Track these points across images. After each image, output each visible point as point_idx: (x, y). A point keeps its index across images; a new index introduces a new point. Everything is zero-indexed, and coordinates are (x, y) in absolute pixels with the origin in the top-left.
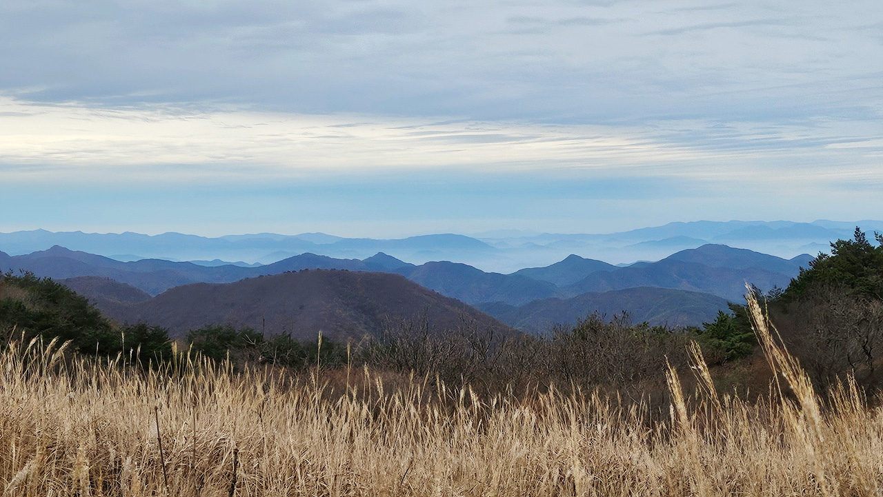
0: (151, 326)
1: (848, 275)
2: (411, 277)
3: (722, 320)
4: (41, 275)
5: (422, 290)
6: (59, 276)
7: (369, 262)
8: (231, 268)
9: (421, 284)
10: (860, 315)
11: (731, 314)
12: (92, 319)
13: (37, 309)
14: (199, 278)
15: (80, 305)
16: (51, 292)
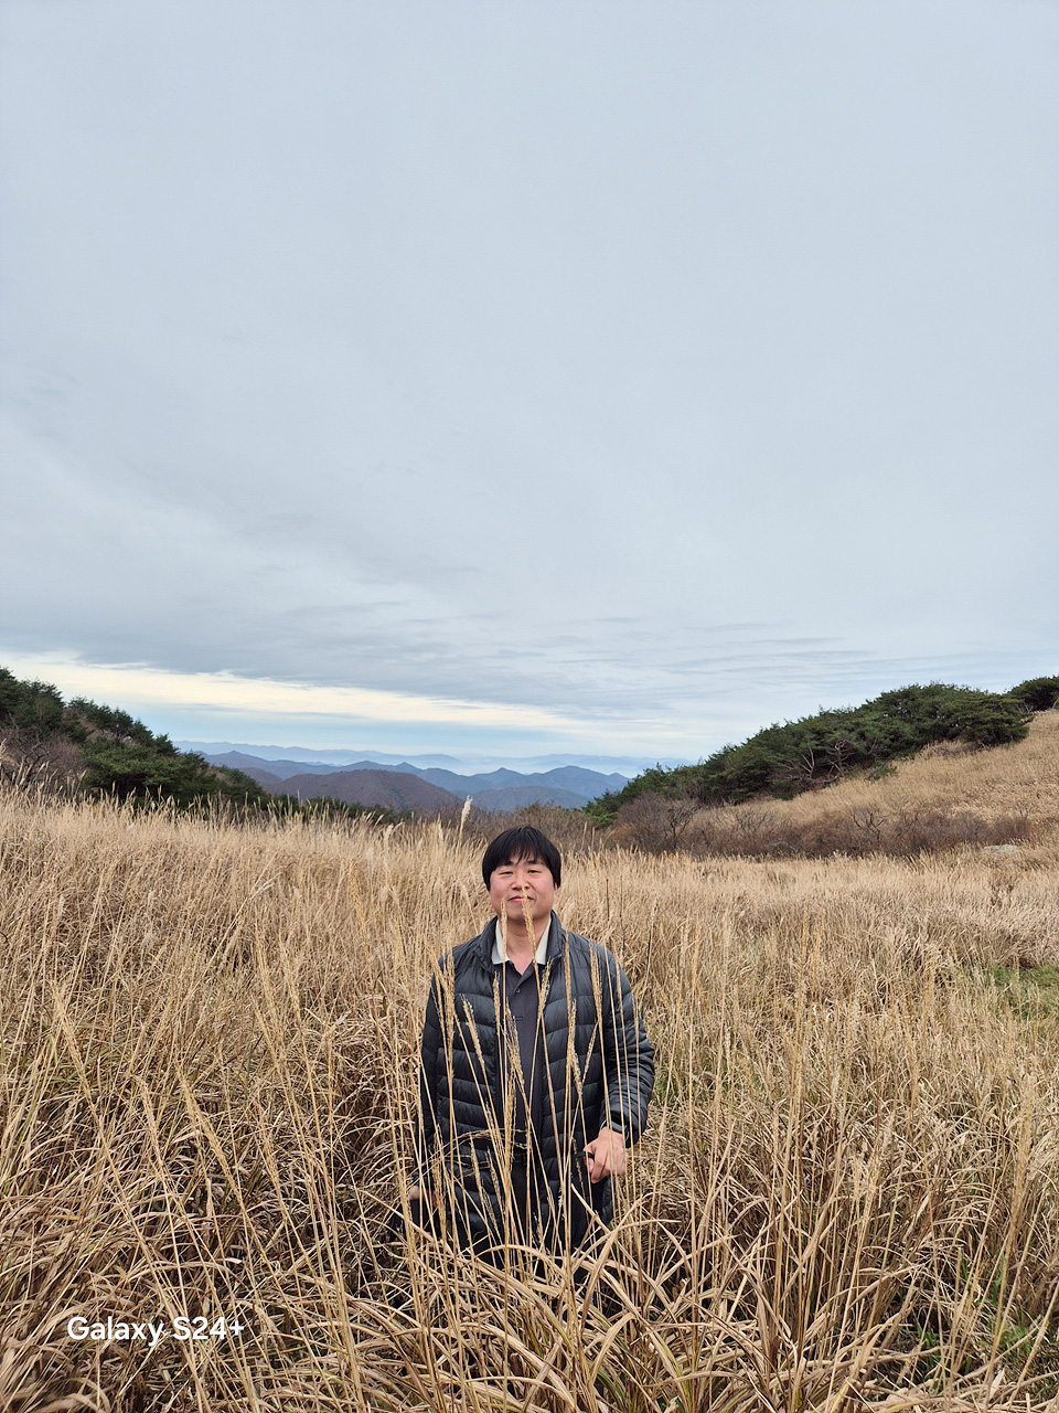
1: (652, 786)
4: (232, 766)
6: (239, 768)
8: (326, 767)
14: (308, 771)
15: (252, 783)
16: (237, 776)
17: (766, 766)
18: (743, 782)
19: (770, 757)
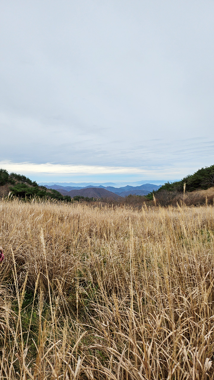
0: (68, 196)
1: (167, 188)
2: (105, 189)
3: (149, 194)
4: (53, 189)
5: (107, 190)
6: (55, 189)
7: (99, 187)
8: (80, 187)
9: (106, 189)
10: (168, 194)
11: (150, 193)
12: (60, 195)
13: (52, 193)
14: (75, 189)
15: (59, 193)
16: (54, 191)
17: (200, 180)
18: (193, 185)
19: (201, 178)
